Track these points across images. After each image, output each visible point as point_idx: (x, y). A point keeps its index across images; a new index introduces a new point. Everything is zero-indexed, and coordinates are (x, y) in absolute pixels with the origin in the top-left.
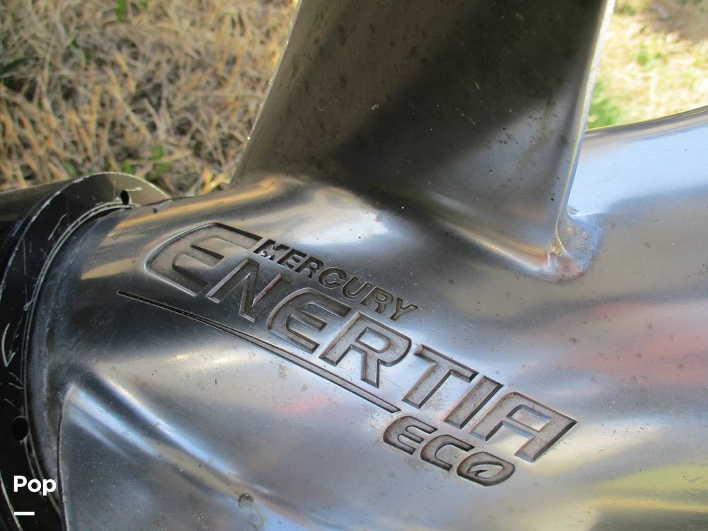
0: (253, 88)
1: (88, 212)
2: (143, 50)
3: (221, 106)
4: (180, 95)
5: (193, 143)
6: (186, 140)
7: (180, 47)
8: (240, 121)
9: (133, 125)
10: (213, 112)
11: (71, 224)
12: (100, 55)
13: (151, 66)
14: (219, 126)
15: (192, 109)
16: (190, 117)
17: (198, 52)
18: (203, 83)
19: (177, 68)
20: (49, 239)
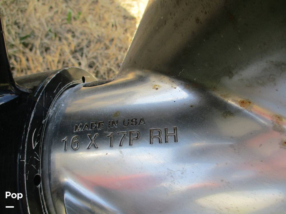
0: (120, 51)
1: (70, 83)
2: (77, 34)
3: (107, 57)
4: (91, 53)
5: (95, 71)
6: (92, 70)
7: (92, 34)
8: (114, 63)
9: (72, 63)
10: (104, 59)
11: (63, 87)
12: (60, 36)
13: (80, 41)
14: (106, 65)
15: (95, 58)
16: (95, 61)
17: (98, 36)
18: (100, 48)
19: (90, 42)
20: (54, 92)
